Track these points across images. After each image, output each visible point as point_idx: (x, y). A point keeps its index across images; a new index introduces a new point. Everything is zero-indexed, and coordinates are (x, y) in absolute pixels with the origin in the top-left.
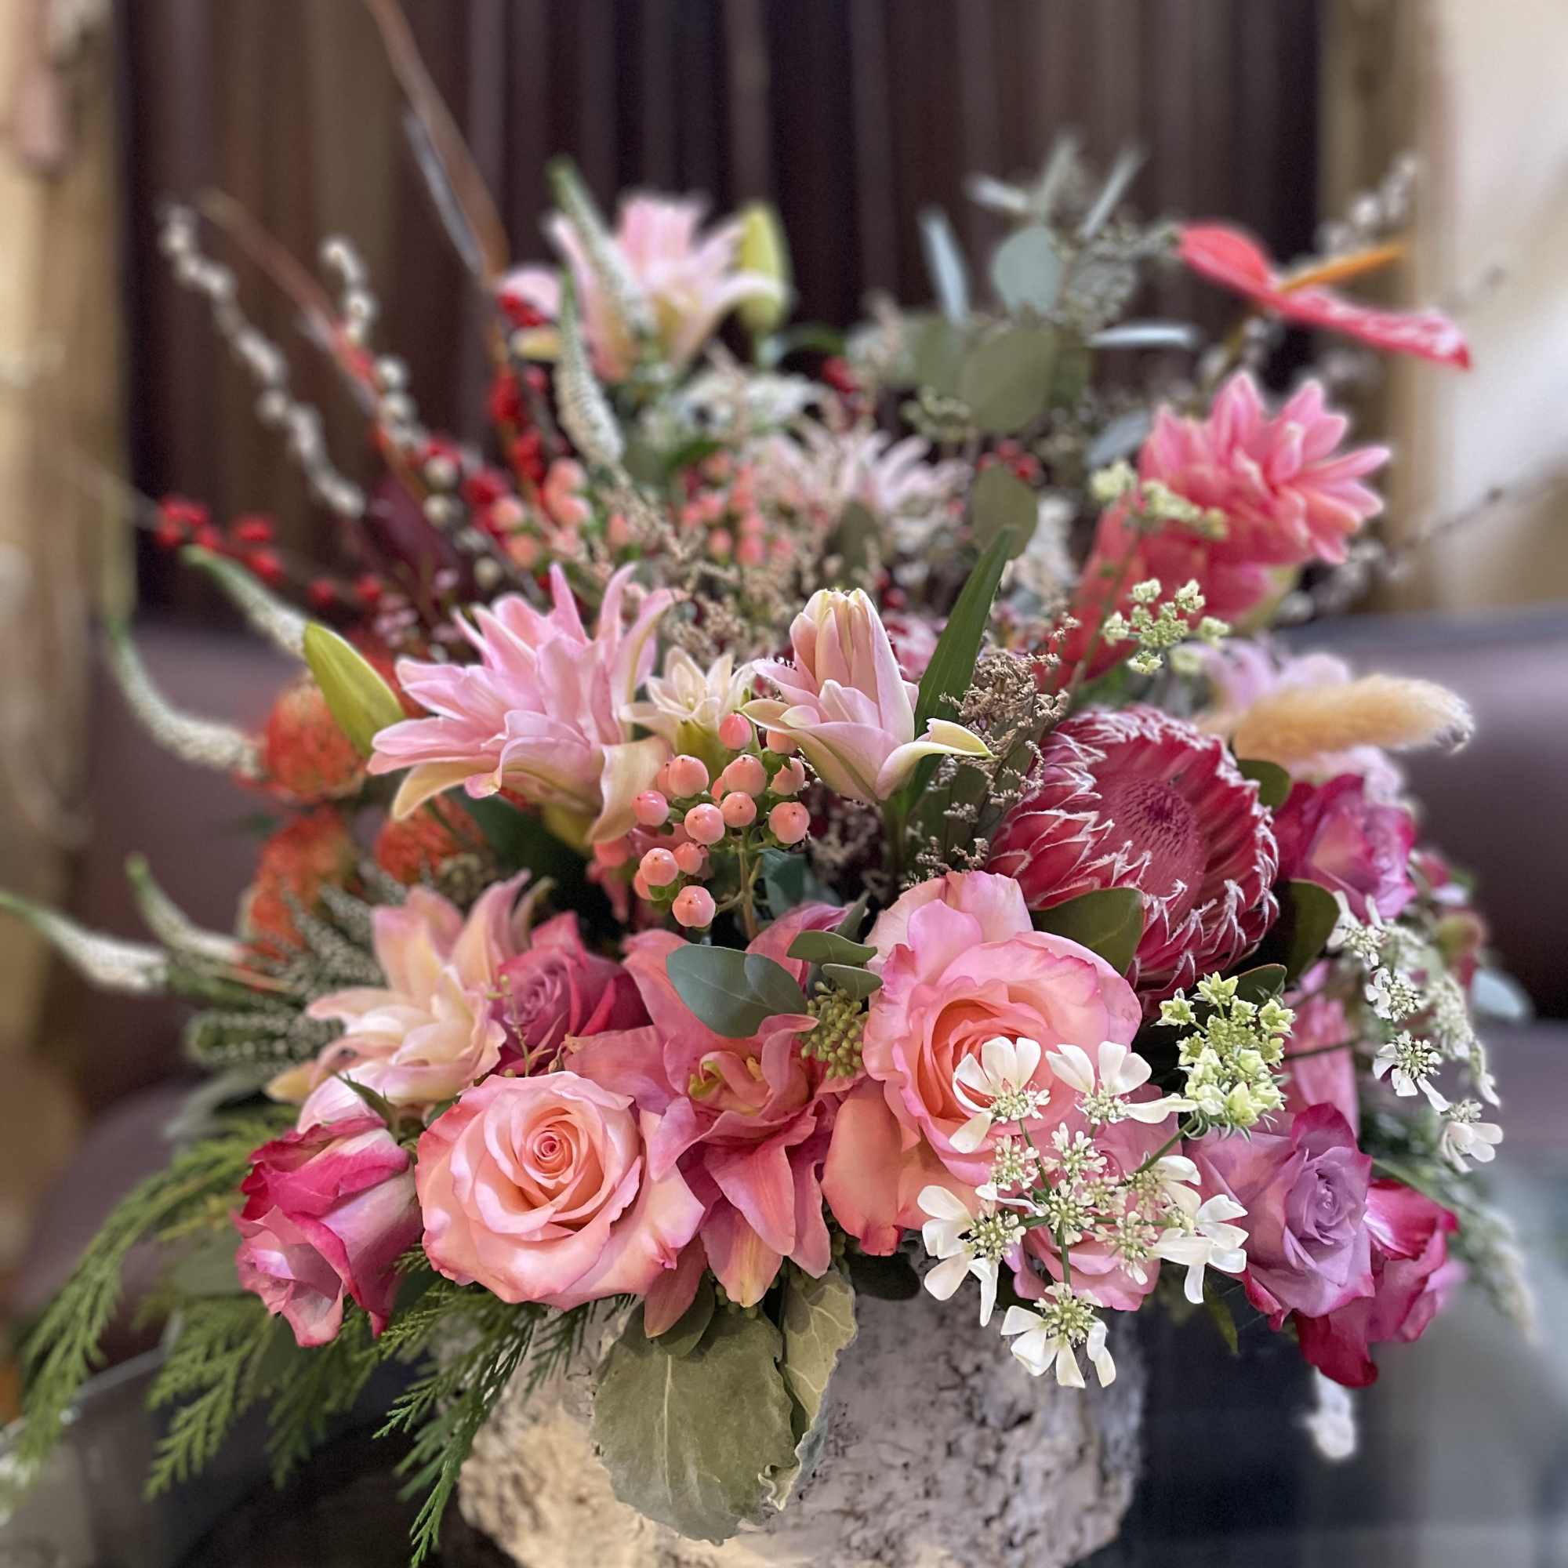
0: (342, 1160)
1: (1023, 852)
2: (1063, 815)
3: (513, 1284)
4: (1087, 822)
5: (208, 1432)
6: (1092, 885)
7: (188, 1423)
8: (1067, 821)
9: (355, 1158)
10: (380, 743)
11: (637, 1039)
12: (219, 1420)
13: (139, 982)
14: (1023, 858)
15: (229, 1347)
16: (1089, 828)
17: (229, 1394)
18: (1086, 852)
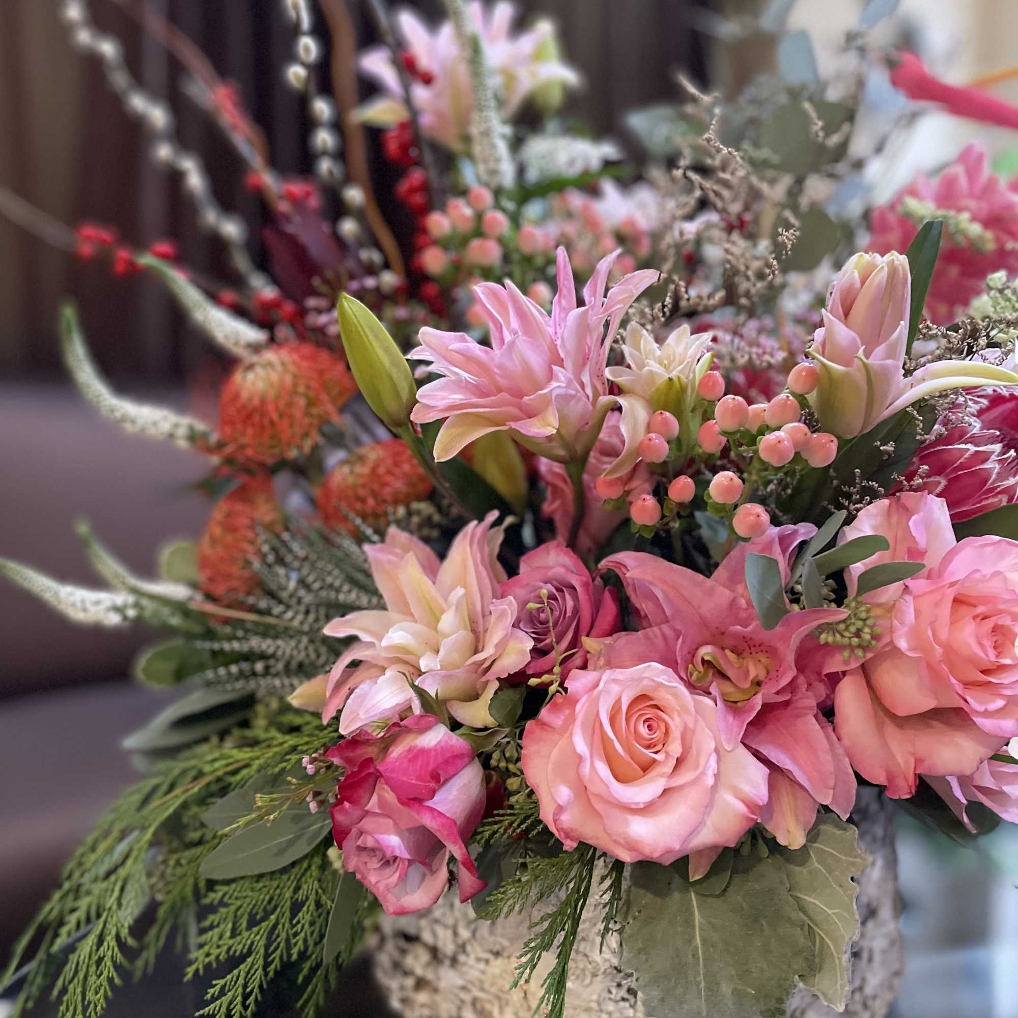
0: (423, 751)
1: (938, 478)
2: (972, 448)
3: (631, 846)
4: (993, 452)
5: (246, 997)
6: (1001, 501)
7: (222, 992)
8: (976, 452)
9: (435, 749)
10: (421, 396)
11: (647, 637)
12: (254, 984)
13: (114, 619)
14: (939, 483)
15: (253, 922)
16: (993, 457)
17: (261, 962)
18: (994, 477)
